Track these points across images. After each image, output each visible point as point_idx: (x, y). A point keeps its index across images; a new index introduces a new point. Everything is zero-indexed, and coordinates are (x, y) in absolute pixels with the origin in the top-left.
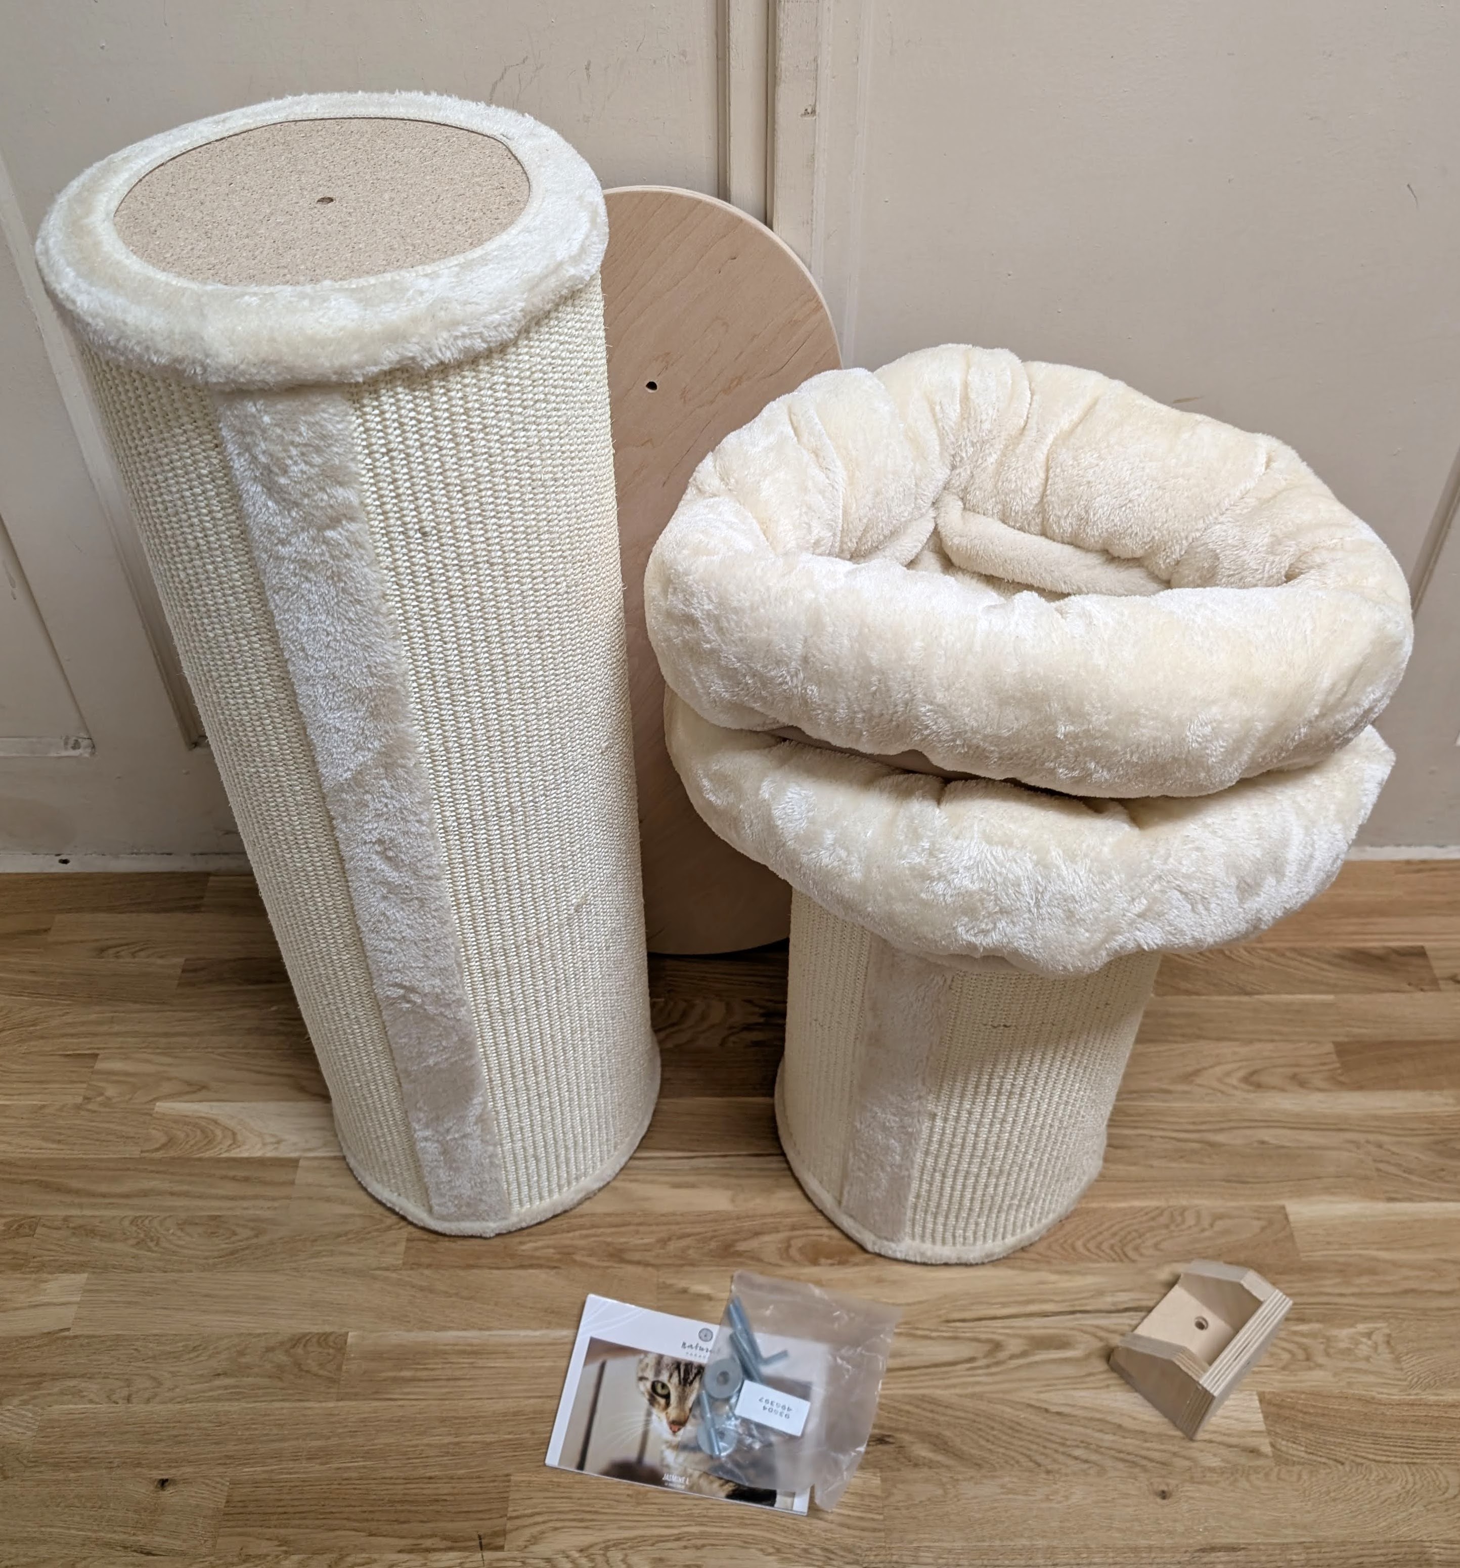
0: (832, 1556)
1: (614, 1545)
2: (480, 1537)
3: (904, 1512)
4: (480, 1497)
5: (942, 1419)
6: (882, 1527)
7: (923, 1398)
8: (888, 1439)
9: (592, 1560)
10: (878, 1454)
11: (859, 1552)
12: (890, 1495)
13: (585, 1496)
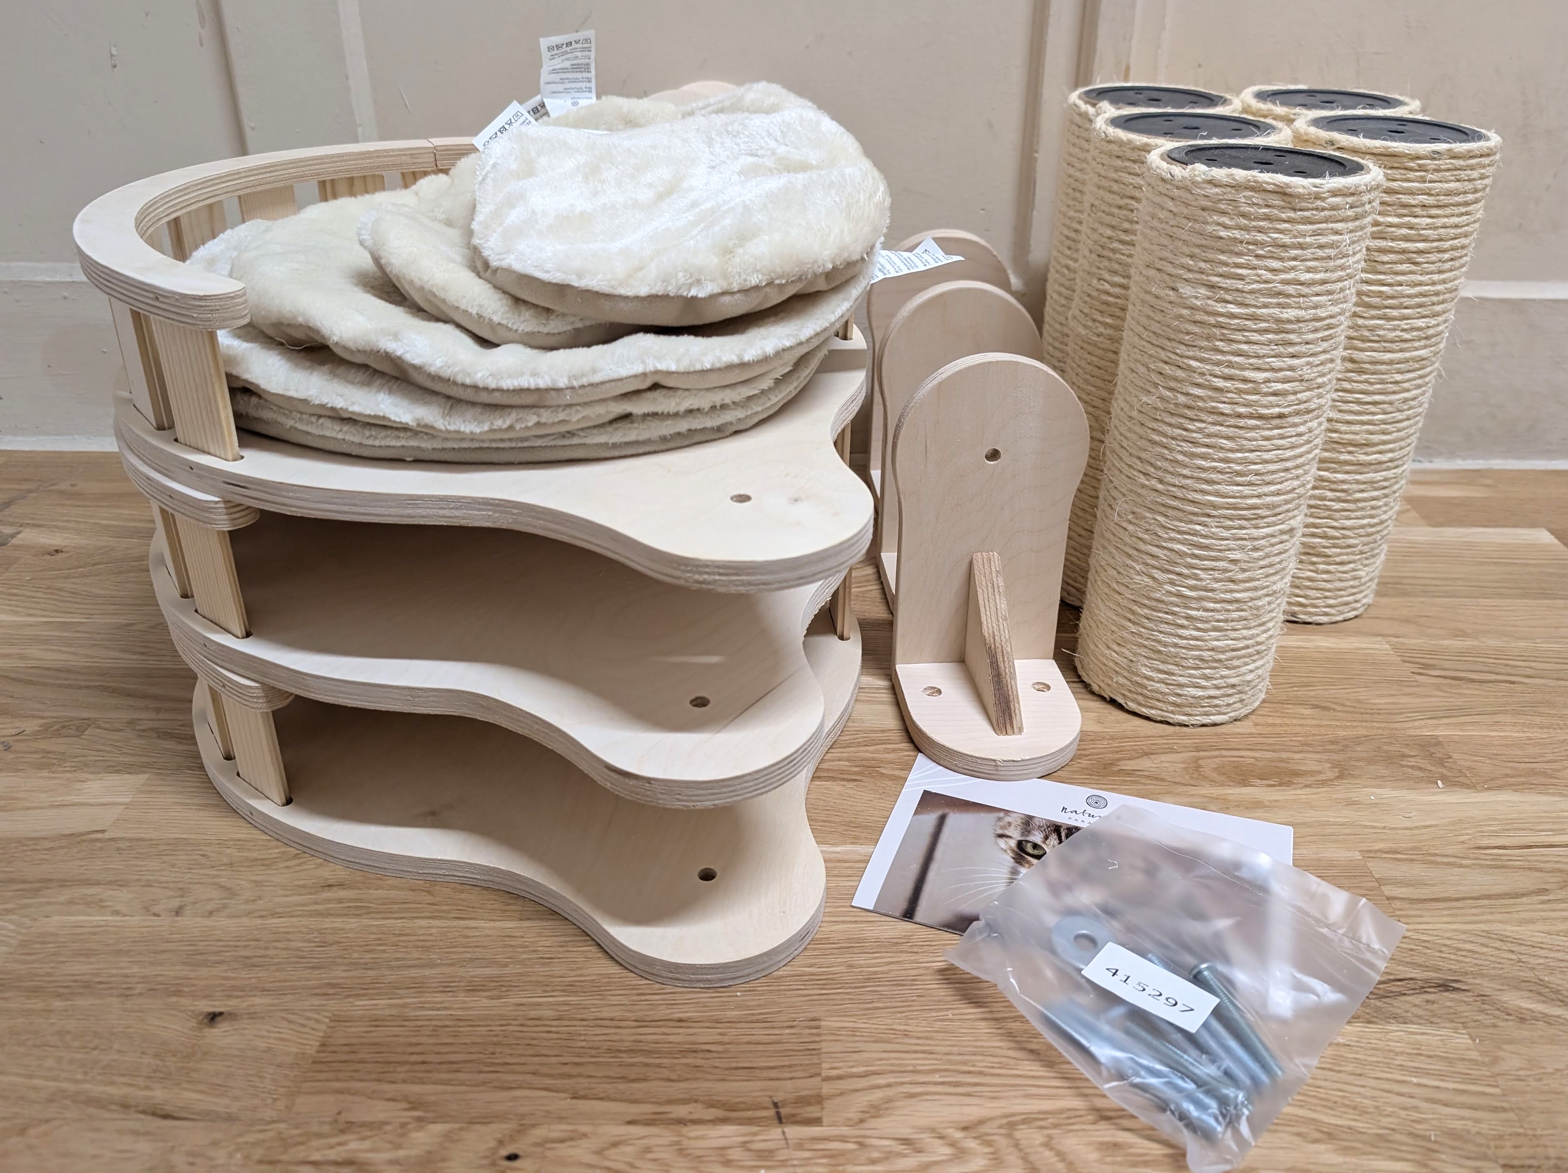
0: (1435, 1147)
1: (1024, 1122)
2: (776, 1105)
3: (1534, 1084)
4: (771, 1048)
5: (1533, 961)
6: (1506, 1105)
7: (1488, 934)
8: (1454, 985)
9: (989, 1144)
10: (1449, 1004)
11: (1482, 1141)
12: (1496, 1060)
13: (955, 1050)
